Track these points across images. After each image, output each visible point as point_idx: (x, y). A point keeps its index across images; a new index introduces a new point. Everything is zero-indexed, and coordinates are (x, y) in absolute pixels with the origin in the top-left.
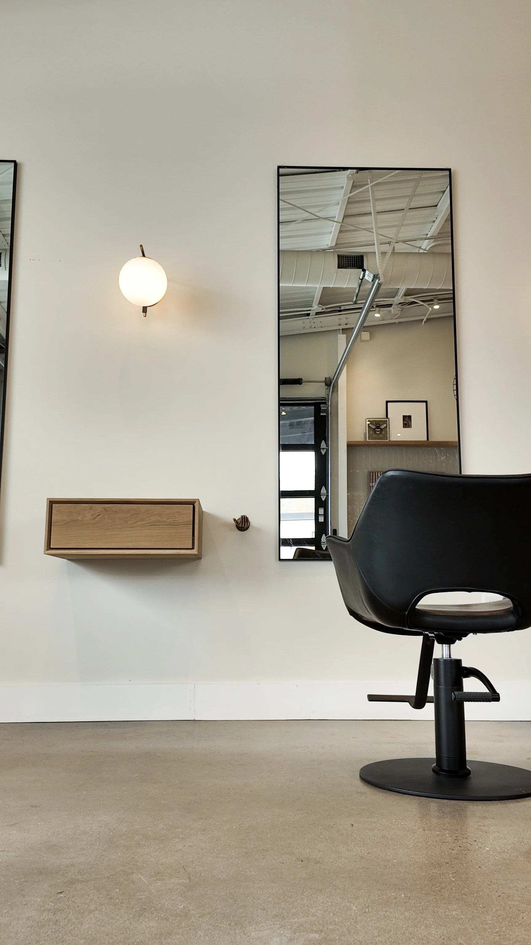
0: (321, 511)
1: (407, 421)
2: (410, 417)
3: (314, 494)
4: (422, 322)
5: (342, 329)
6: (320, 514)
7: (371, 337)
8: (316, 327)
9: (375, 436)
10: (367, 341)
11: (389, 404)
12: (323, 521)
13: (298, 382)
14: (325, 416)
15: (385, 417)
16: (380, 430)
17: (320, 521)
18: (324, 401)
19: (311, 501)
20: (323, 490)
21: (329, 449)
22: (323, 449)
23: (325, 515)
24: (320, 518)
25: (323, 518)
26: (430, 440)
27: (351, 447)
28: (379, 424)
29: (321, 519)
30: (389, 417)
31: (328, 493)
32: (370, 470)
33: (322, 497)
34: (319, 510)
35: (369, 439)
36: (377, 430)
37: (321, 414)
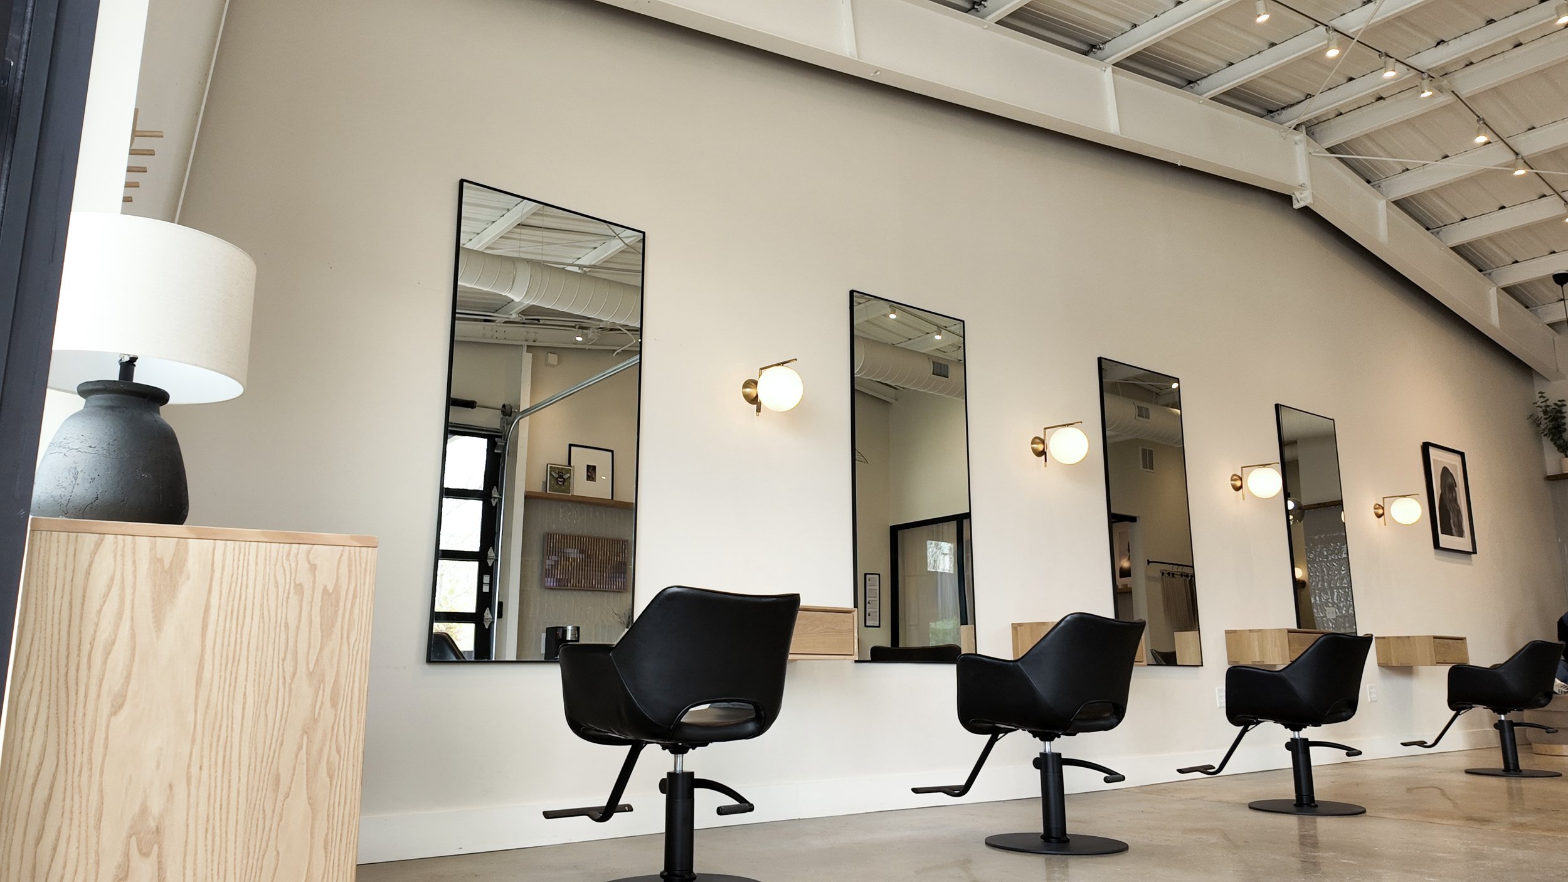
0: (486, 579)
1: (591, 472)
2: (594, 467)
3: (478, 556)
4: (614, 352)
5: (528, 346)
6: (484, 582)
7: (559, 362)
8: (499, 338)
9: (557, 487)
10: (553, 366)
11: (573, 448)
12: (488, 591)
13: (471, 404)
14: (500, 454)
15: (567, 464)
16: (562, 480)
17: (484, 591)
18: (499, 434)
19: (474, 565)
20: (491, 553)
21: (502, 499)
22: (495, 498)
23: (492, 584)
24: (484, 587)
25: (488, 587)
26: (614, 499)
27: (529, 497)
28: (562, 473)
29: (486, 589)
30: (572, 465)
31: (497, 556)
32: (546, 531)
33: (488, 561)
34: (484, 577)
35: (549, 491)
36: (560, 480)
37: (496, 451)
